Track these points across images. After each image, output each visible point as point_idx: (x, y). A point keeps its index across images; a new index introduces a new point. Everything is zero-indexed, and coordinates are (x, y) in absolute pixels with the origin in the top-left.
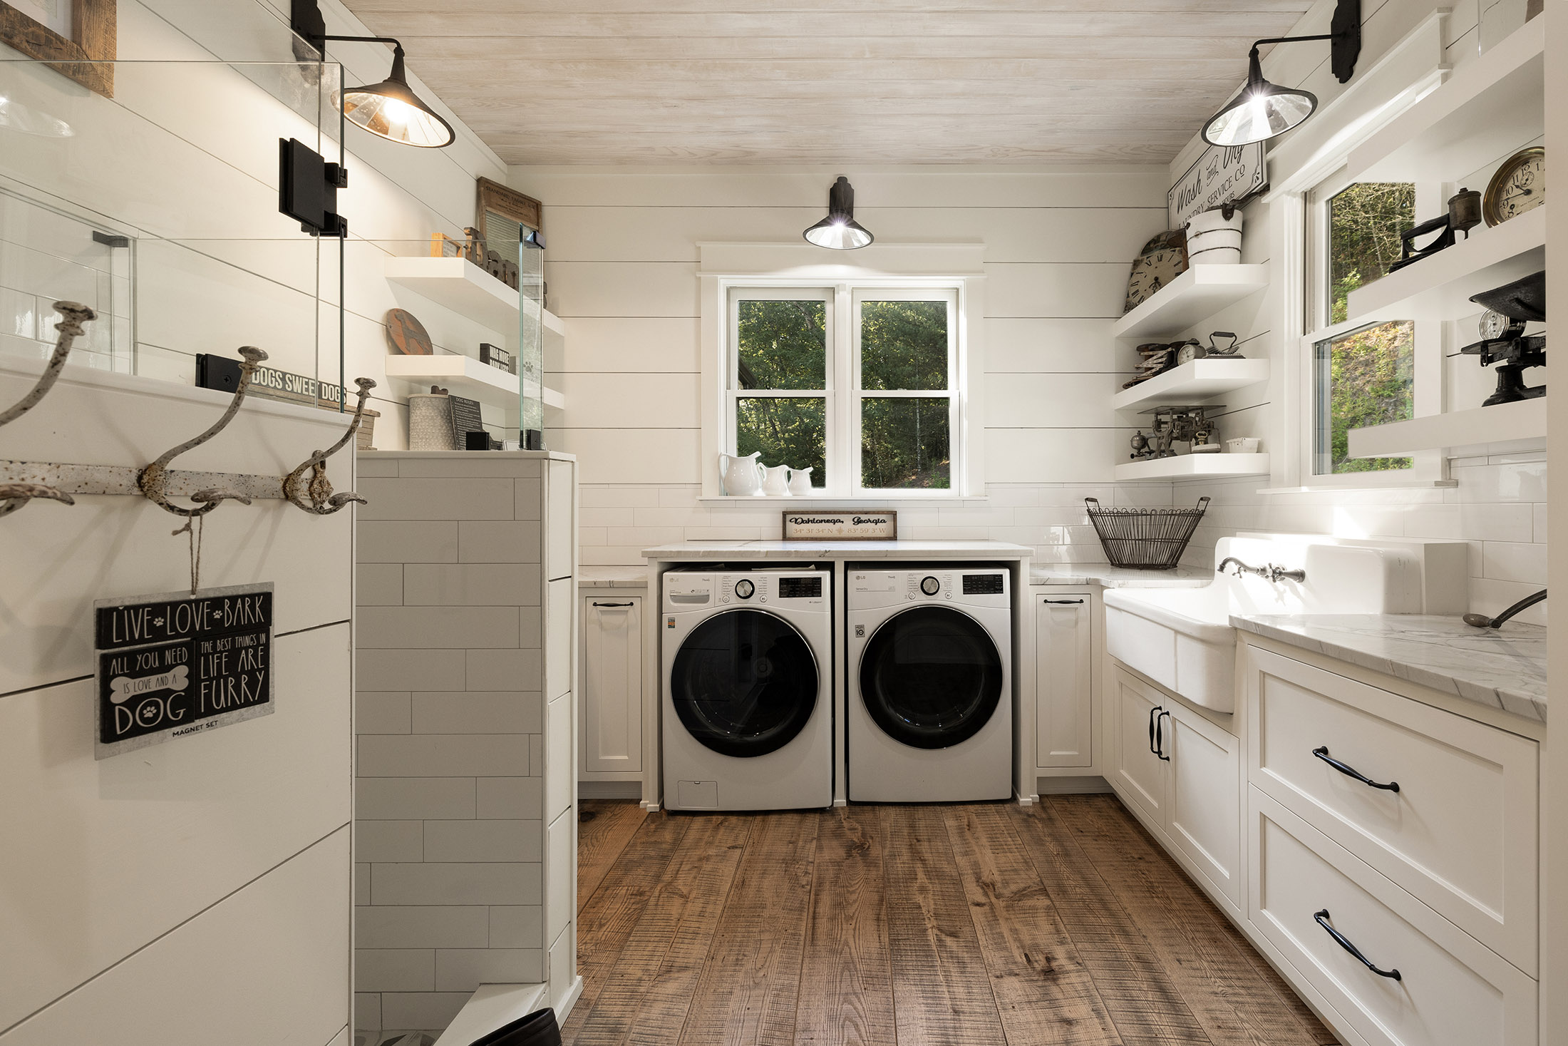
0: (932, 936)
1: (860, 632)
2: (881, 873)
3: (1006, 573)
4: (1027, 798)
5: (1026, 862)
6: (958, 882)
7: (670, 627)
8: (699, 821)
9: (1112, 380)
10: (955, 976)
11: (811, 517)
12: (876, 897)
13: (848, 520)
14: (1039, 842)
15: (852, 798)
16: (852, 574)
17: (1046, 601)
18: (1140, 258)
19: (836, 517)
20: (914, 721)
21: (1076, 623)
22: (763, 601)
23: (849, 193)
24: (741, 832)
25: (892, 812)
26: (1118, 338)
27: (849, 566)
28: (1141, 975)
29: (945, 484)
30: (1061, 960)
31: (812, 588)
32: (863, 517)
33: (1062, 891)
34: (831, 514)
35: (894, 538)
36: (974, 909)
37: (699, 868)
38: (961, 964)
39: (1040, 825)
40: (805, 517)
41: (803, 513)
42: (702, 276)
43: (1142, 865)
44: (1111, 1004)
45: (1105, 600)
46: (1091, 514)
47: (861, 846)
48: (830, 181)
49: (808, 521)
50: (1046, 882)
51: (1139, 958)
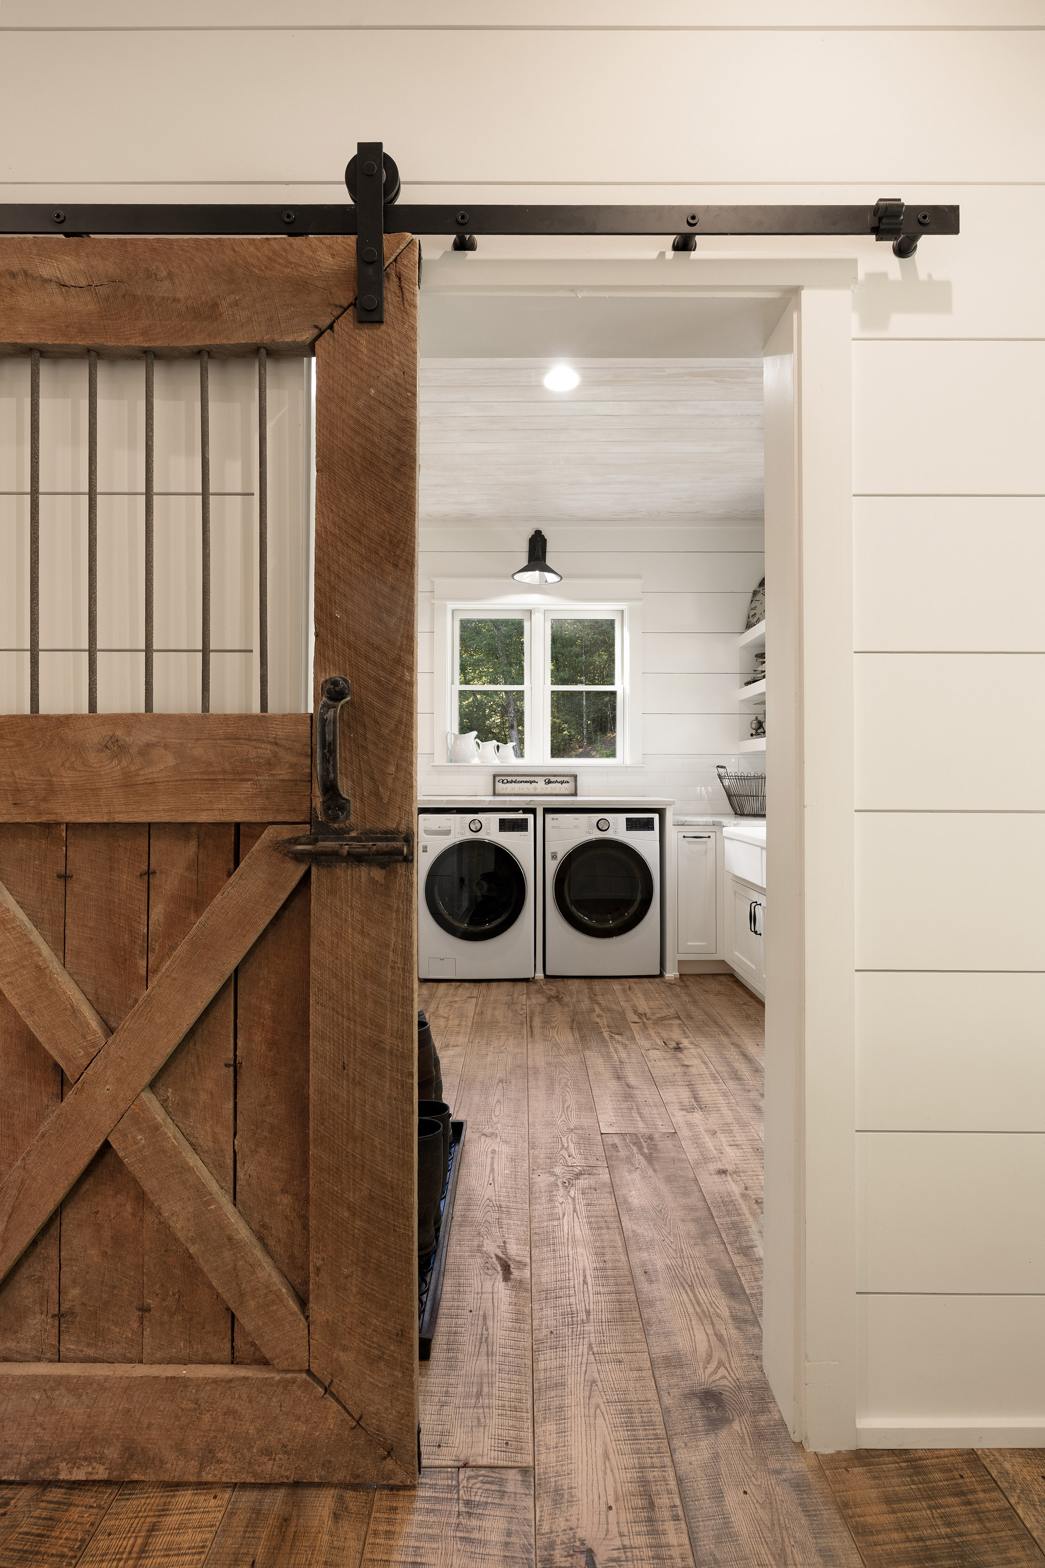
0: (606, 1035)
1: (554, 856)
2: (572, 1008)
3: (656, 817)
4: (671, 974)
5: (667, 1005)
6: (623, 1013)
7: (424, 851)
8: (443, 986)
9: (737, 680)
10: (620, 1048)
11: (514, 779)
12: (570, 1019)
13: (541, 781)
14: (677, 996)
15: (548, 973)
16: (549, 817)
17: (684, 837)
18: (758, 589)
19: (532, 779)
20: (591, 919)
21: (706, 852)
22: (488, 834)
23: (544, 541)
24: (474, 990)
25: (576, 981)
26: (741, 648)
27: (547, 811)
28: (733, 1049)
29: (613, 755)
30: (685, 1043)
31: (520, 826)
32: (553, 779)
33: (690, 1017)
34: (529, 777)
35: (575, 794)
36: (632, 1025)
37: (452, 1006)
38: (625, 1046)
39: (679, 989)
40: (510, 779)
41: (508, 775)
42: (436, 602)
43: (745, 1007)
44: (713, 1060)
45: (724, 834)
46: (720, 776)
47: (557, 997)
48: (529, 533)
49: (512, 782)
50: (679, 1014)
51: (733, 1044)
